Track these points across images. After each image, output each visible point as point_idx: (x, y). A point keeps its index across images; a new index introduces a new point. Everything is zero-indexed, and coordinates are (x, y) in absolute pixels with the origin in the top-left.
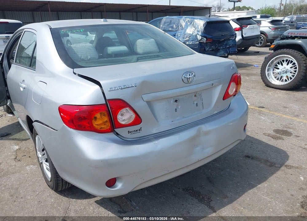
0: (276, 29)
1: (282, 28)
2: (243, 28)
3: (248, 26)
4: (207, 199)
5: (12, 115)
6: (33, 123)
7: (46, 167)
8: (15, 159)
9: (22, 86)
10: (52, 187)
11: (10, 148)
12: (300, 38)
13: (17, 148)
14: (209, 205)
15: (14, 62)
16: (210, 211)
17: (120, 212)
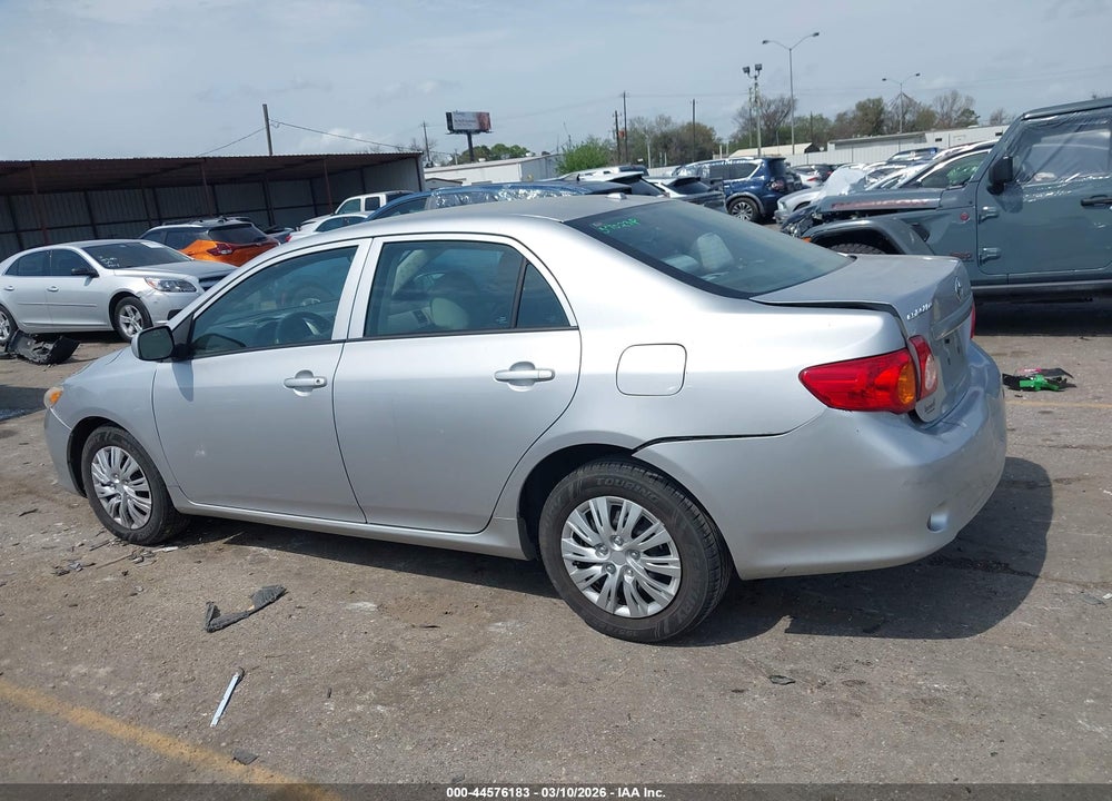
4: (993, 566)
5: (176, 548)
6: (635, 450)
7: (648, 571)
8: (413, 626)
9: (524, 375)
10: (680, 621)
11: (350, 611)
12: (863, 214)
13: (370, 605)
14: (1014, 572)
15: (361, 336)
16: (1027, 579)
17: (870, 630)
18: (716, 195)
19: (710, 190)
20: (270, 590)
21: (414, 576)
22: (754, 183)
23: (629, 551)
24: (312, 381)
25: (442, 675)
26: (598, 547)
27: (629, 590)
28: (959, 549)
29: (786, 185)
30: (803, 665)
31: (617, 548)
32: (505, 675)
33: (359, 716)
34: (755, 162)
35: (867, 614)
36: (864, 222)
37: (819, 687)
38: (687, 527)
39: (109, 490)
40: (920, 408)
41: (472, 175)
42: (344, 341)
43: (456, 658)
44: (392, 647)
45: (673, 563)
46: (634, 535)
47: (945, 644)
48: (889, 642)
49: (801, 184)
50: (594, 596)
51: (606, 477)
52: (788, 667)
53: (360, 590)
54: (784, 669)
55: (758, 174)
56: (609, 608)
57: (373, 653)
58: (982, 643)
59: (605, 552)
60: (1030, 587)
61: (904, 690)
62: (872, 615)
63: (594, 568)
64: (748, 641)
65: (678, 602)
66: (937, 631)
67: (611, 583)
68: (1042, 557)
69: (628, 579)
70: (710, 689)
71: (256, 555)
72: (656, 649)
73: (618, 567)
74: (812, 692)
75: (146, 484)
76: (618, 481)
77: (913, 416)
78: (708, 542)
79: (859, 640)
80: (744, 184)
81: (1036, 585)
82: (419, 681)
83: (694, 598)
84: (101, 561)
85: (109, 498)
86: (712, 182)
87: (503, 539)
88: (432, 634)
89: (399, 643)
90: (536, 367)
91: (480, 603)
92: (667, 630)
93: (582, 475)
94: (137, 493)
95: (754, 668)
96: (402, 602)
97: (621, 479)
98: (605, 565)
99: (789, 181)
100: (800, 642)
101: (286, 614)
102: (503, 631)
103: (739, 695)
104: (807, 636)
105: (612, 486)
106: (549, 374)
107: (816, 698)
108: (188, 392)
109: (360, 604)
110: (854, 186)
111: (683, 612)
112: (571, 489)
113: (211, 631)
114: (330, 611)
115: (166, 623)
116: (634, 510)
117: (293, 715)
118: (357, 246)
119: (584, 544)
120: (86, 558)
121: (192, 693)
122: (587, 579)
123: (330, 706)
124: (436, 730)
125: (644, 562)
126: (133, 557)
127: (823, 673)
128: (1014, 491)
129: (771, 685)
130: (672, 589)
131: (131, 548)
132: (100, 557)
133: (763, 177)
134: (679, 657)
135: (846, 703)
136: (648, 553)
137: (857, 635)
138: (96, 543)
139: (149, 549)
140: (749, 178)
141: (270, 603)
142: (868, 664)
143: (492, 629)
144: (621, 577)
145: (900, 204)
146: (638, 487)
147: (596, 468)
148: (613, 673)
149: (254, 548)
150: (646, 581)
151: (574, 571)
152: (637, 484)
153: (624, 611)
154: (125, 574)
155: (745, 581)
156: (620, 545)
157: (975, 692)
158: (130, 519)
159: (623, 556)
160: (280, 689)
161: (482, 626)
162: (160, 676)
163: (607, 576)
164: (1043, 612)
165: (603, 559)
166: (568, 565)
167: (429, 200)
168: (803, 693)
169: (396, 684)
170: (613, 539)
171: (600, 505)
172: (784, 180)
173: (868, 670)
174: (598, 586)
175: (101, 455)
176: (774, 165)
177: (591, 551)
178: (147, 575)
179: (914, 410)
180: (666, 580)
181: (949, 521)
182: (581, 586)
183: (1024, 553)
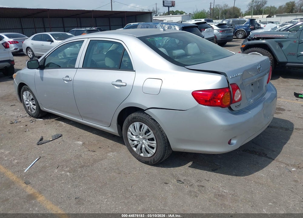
0: (223, 31)
1: (227, 30)
2: (202, 31)
3: (206, 29)
4: (262, 154)
5: (42, 120)
6: (146, 110)
7: (148, 145)
8: (89, 150)
9: (119, 84)
10: (156, 160)
11: (75, 144)
12: (264, 38)
13: (81, 143)
14: (267, 157)
15: (81, 67)
16: (270, 160)
17: (214, 170)
18: (230, 29)
19: (229, 28)
20: (57, 135)
21: (97, 136)
22: (245, 26)
23: (144, 138)
24: (68, 79)
25: (89, 166)
26: (136, 136)
27: (143, 149)
28: (254, 148)
29: (255, 27)
30: (189, 178)
31: (141, 137)
32: (105, 169)
33: (62, 175)
34: (247, 20)
35: (216, 165)
36: (264, 41)
37: (190, 186)
38: (159, 134)
39: (27, 103)
40: (233, 106)
41: (167, 19)
42: (77, 68)
43: (95, 161)
44: (81, 156)
45: (155, 143)
46: (145, 134)
47: (235, 178)
48: (218, 175)
49: (260, 27)
50: (135, 149)
51: (139, 117)
52: (184, 178)
53: (81, 138)
54: (182, 178)
55: (247, 23)
56: (138, 153)
57: (75, 157)
58: (246, 179)
59: (138, 138)
60: (270, 163)
61: (214, 191)
62: (217, 165)
63: (135, 142)
64: (176, 168)
65: (155, 155)
66: (234, 173)
67: (139, 147)
68: (279, 153)
69: (143, 146)
70: (158, 182)
71: (61, 124)
72: (150, 167)
73: (141, 142)
74: (187, 187)
75: (34, 102)
76: (141, 118)
77: (230, 108)
78: (164, 139)
79: (209, 173)
80: (242, 26)
81: (272, 162)
82: (82, 167)
83: (159, 154)
84: (23, 121)
85: (27, 104)
86: (231, 25)
87: (113, 130)
88: (93, 154)
89: (83, 155)
90: (122, 82)
91: (110, 146)
92: (152, 162)
93: (133, 115)
94: (33, 104)
95: (174, 176)
96: (90, 143)
97: (143, 118)
98: (138, 141)
99: (256, 26)
100: (191, 170)
101: (59, 143)
102: (111, 155)
103: (166, 184)
104: (194, 169)
105: (140, 119)
106: (125, 84)
107: (187, 189)
108: (42, 78)
109: (79, 142)
110: (272, 29)
111: (156, 158)
112: (130, 119)
113: (38, 145)
114: (70, 143)
115: (29, 141)
116: (145, 127)
117: (46, 172)
118: (84, 40)
119: (133, 135)
120: (19, 120)
121: (25, 162)
122: (133, 144)
123: (56, 171)
124: (79, 182)
125: (147, 142)
126: (31, 121)
127: (193, 181)
128: (281, 130)
129: (176, 183)
130: (154, 151)
131: (32, 118)
132: (23, 120)
133: (248, 25)
134: (155, 170)
135: (195, 192)
136: (149, 140)
137: (209, 171)
138: (24, 116)
139: (36, 119)
140: (243, 25)
141: (56, 139)
142: (208, 181)
143: (109, 154)
144: (142, 145)
145: (275, 36)
146: (147, 121)
147: (137, 113)
148: (134, 172)
149: (61, 122)
150: (148, 148)
151: (130, 142)
152: (146, 120)
153: (142, 155)
154: (26, 125)
155: (174, 151)
156: (142, 136)
157: (236, 194)
158: (31, 111)
159: (142, 139)
160: (46, 164)
161: (107, 153)
162: (20, 156)
163: (138, 144)
164: (270, 172)
165: (137, 139)
166: (129, 140)
167: (138, 26)
168: (185, 187)
169: (76, 167)
170: (140, 134)
171: (137, 124)
172: (254, 26)
173: (207, 182)
174: (136, 146)
175: (25, 93)
176: (252, 21)
177: (134, 137)
178: (31, 127)
179: (230, 107)
180: (153, 148)
181: (237, 142)
182: (132, 146)
183: (273, 151)
